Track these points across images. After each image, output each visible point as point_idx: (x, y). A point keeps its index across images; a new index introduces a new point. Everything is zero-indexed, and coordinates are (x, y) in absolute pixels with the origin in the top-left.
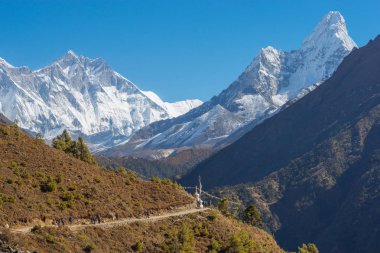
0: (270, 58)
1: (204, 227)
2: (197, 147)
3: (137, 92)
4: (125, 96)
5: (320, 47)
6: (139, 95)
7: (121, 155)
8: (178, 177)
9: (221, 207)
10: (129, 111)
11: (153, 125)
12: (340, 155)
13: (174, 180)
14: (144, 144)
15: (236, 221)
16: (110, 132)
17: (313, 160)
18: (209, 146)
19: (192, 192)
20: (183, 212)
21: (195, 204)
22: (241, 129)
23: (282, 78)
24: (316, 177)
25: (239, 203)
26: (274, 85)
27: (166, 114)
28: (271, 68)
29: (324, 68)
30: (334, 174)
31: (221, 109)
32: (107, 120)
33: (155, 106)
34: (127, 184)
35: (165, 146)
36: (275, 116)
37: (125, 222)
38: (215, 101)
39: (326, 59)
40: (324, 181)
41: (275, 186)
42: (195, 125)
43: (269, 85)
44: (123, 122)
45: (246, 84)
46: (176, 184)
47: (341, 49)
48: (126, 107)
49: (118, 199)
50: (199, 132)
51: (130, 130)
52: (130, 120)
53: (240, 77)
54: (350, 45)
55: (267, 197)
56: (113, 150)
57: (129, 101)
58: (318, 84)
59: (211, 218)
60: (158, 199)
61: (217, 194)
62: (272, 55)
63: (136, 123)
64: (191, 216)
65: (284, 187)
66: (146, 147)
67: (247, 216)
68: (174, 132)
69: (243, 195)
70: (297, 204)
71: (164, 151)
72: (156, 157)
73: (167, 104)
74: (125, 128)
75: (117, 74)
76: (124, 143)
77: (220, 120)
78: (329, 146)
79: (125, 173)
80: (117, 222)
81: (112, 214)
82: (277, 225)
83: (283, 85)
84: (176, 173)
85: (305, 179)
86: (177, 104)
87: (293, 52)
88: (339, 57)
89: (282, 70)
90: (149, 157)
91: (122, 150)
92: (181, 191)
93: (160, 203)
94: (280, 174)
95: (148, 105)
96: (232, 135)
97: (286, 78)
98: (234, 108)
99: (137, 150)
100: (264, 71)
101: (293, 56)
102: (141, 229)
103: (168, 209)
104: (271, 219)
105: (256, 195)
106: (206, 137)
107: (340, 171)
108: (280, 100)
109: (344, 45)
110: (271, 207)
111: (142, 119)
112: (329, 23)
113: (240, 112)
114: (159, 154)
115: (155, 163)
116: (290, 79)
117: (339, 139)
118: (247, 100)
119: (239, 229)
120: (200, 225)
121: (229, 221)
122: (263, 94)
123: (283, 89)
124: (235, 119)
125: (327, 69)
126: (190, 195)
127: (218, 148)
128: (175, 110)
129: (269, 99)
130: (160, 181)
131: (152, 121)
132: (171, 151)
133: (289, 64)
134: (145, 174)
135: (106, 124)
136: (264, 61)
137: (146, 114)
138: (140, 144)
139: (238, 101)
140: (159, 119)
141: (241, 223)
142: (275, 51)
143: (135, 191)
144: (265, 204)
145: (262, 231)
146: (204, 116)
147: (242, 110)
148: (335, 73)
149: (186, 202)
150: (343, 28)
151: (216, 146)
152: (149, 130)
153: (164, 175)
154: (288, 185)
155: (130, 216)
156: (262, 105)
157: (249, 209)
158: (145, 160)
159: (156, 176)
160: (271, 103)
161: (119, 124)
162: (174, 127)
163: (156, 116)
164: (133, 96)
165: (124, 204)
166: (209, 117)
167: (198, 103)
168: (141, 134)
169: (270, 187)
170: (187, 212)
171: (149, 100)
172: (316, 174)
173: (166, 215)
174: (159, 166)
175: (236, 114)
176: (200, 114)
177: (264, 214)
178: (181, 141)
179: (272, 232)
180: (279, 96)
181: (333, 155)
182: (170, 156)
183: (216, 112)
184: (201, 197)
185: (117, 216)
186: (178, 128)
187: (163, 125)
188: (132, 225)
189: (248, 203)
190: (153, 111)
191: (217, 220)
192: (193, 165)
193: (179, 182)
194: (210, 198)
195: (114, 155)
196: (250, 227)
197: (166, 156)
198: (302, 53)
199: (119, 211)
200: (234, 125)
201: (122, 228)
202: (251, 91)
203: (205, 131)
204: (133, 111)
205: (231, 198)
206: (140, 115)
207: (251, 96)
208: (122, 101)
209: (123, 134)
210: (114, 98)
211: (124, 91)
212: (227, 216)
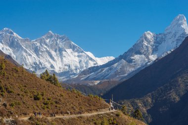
0: (149, 37)
1: (114, 120)
2: (111, 80)
3: (82, 52)
4: (76, 54)
5: (174, 32)
6: (83, 54)
7: (74, 83)
8: (102, 94)
9: (122, 110)
10: (78, 61)
11: (90, 68)
12: (182, 86)
13: (99, 96)
14: (85, 78)
15: (130, 117)
16: (69, 71)
17: (169, 88)
18: (117, 79)
19: (109, 102)
20: (103, 112)
22: (133, 71)
23: (154, 47)
24: (170, 96)
25: (132, 108)
26: (150, 50)
27: (97, 63)
28: (149, 42)
29: (175, 43)
30: (179, 95)
31: (124, 61)
32: (67, 65)
33: (91, 59)
34: (76, 97)
35: (96, 79)
36: (151, 66)
37: (74, 116)
38: (121, 57)
39: (176, 38)
40: (174, 99)
41: (150, 100)
42: (110, 69)
43: (148, 50)
44: (75, 67)
45: (136, 49)
46: (101, 98)
47: (184, 33)
48: (77, 59)
49: (72, 105)
50: (112, 73)
51: (78, 71)
52: (79, 66)
53: (133, 46)
55: (145, 105)
56: (70, 80)
57: (78, 56)
58: (172, 50)
59: (117, 115)
60: (91, 105)
61: (121, 103)
62: (150, 35)
63: (82, 67)
64: (108, 114)
65: (154, 101)
67: (135, 115)
68: (100, 72)
69: (134, 104)
70: (161, 110)
71: (95, 81)
72: (91, 84)
73: (97, 58)
74: (76, 69)
75: (73, 43)
76: (75, 77)
77: (123, 67)
78: (177, 81)
79: (76, 92)
80: (71, 116)
81: (69, 112)
82: (150, 120)
83: (155, 50)
84: (101, 93)
85: (165, 97)
86: (102, 58)
87: (160, 34)
88: (183, 37)
89: (154, 43)
90: (87, 84)
91: (74, 81)
92: (103, 101)
93: (92, 107)
94: (152, 94)
95: (88, 59)
96: (129, 74)
97: (157, 47)
98: (130, 61)
99: (82, 80)
100: (145, 43)
101: (160, 36)
102: (83, 120)
103: (97, 110)
104: (147, 117)
105: (140, 104)
106: (116, 75)
107: (182, 93)
108: (153, 58)
109: (186, 31)
110: (147, 111)
111: (85, 66)
112: (178, 20)
113: (133, 63)
114: (92, 83)
115: (90, 87)
116: (159, 48)
117: (182, 78)
118: (136, 57)
119: (131, 121)
120: (112, 119)
121: (126, 117)
122: (145, 55)
123: (155, 52)
124: (131, 66)
125: (177, 43)
126: (107, 104)
127: (122, 81)
128: (101, 61)
129: (148, 57)
130: (93, 96)
131: (89, 67)
132: (98, 82)
133: (158, 40)
134: (85, 93)
135: (67, 67)
136: (146, 38)
137: (87, 63)
138: (83, 78)
139: (132, 58)
140: (93, 66)
141: (132, 118)
142: (151, 34)
143: (80, 101)
144: (144, 109)
145: (143, 122)
146: (115, 65)
147: (135, 62)
148: (181, 45)
149: (105, 107)
150: (185, 23)
151: (121, 79)
152: (88, 71)
153: (95, 93)
154: (156, 100)
155: (78, 114)
156: (145, 61)
157: (137, 111)
158: (86, 86)
159: (91, 93)
160: (149, 59)
161: (73, 68)
162: (100, 70)
163: (91, 64)
164: (81, 54)
165: (75, 107)
166: (118, 65)
167: (112, 58)
168: (84, 73)
169: (147, 101)
170: (106, 112)
171: (88, 56)
172: (170, 95)
173: (95, 113)
174: (92, 89)
175: (131, 64)
176: (114, 64)
177: (144, 114)
178: (104, 77)
179: (148, 123)
180: (153, 55)
181: (179, 86)
182: (98, 84)
183: (121, 63)
184: (113, 105)
185: (71, 113)
186: (102, 70)
187: (95, 69)
188: (78, 117)
189: (136, 108)
190: (90, 61)
191: (120, 116)
192: (109, 89)
193: (103, 97)
194: (118, 105)
195: (70, 82)
196: (136, 120)
197: (96, 84)
198: (165, 35)
199: (72, 111)
200: (130, 70)
201: (73, 119)
202: (139, 53)
203: (115, 72)
204: (80, 61)
205: (128, 106)
206: (84, 63)
207: (139, 55)
208: (75, 56)
209: (75, 72)
210: (71, 55)
211: (76, 51)
212: (126, 114)
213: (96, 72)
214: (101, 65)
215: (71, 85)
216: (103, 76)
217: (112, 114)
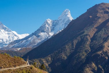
0: (49, 22)
1: (29, 71)
2: (28, 47)
3: (10, 31)
4: (7, 32)
5: (63, 19)
6: (11, 32)
7: (5, 49)
8: (22, 56)
9: (34, 65)
10: (8, 37)
11: (15, 41)
12: (68, 50)
14: (12, 46)
15: (38, 69)
16: (2, 43)
17: (61, 52)
18: (31, 47)
19: (26, 60)
20: (23, 66)
21: (27, 64)
22: (40, 42)
23: (52, 28)
24: (61, 56)
25: (40, 64)
26: (50, 30)
27: (19, 38)
28: (49, 25)
29: (64, 25)
30: (66, 56)
31: (34, 36)
32: (1, 39)
33: (15, 35)
34: (7, 58)
35: (18, 47)
36: (50, 39)
37: (6, 69)
38: (33, 34)
39: (64, 23)
40: (64, 57)
41: (50, 59)
42: (27, 41)
43: (48, 30)
44: (6, 40)
45: (42, 29)
46: (21, 58)
47: (69, 20)
48: (7, 35)
49: (4, 63)
50: (28, 43)
51: (8, 42)
52: (8, 39)
53: (40, 27)
54: (71, 19)
55: (47, 62)
56: (3, 48)
57: (8, 34)
58: (62, 30)
59: (31, 68)
60: (16, 63)
61: (33, 61)
62: (49, 21)
63: (10, 40)
64: (26, 68)
65: (52, 59)
66: (13, 47)
67: (42, 67)
68: (21, 43)
69: (41, 61)
70: (56, 64)
71: (18, 48)
72: (16, 50)
73: (19, 35)
74: (7, 42)
75: (5, 26)
76: (6, 46)
77: (34, 40)
78: (65, 47)
79: (6, 55)
80: (4, 69)
81: (3, 67)
82: (50, 70)
83: (52, 30)
84: (22, 55)
85: (58, 57)
86: (22, 35)
87: (55, 20)
88: (68, 22)
89: (52, 25)
90: (13, 50)
91: (6, 48)
92: (23, 60)
93: (17, 64)
94: (51, 55)
95: (13, 35)
96: (38, 44)
97: (53, 28)
98: (38, 36)
99: (10, 48)
100: (47, 26)
101: (55, 21)
102: (11, 71)
103: (19, 65)
104: (48, 68)
105: (44, 61)
106: (30, 44)
107: (68, 55)
108: (51, 34)
109: (70, 19)
110: (49, 65)
111: (12, 39)
112: (66, 12)
113: (40, 38)
114: (17, 49)
115: (15, 52)
116: (55, 28)
117: (68, 46)
119: (39, 71)
121: (36, 69)
122: (47, 32)
123: (52, 31)
124: (39, 39)
125: (65, 25)
126: (25, 61)
127: (34, 48)
128: (21, 37)
129: (48, 34)
130: (17, 57)
131: (14, 40)
132: (20, 49)
133: (54, 24)
134: (12, 55)
135: (1, 40)
136: (47, 23)
137: (13, 38)
139: (39, 34)
140: (17, 39)
141: (40, 69)
142: (50, 20)
143: (9, 60)
144: (47, 64)
145: (46, 72)
146: (30, 39)
147: (41, 37)
148: (67, 27)
149: (24, 63)
150: (70, 14)
151: (33, 47)
152: (14, 42)
153: (18, 56)
154: (53, 59)
155: (8, 68)
156: (46, 36)
157: (42, 65)
158: (13, 51)
159: (15, 56)
160: (49, 35)
161: (5, 41)
162: (21, 42)
163: (16, 38)
164: (9, 32)
165: (6, 64)
166: (31, 39)
167: (28, 35)
168: (11, 43)
169: (48, 59)
170: (24, 66)
171: (14, 34)
172: (62, 55)
173: (18, 67)
174: (16, 53)
175: (39, 38)
177: (47, 67)
179: (49, 72)
180: (51, 33)
181: (66, 50)
182: (20, 50)
183: (33, 38)
184: (29, 62)
185: (4, 67)
186: (22, 42)
187: (18, 41)
188: (8, 70)
189: (42, 64)
190: (15, 37)
191: (33, 69)
192: (26, 53)
193: (22, 58)
194: (31, 62)
195: (3, 49)
196: (42, 71)
197: (19, 50)
198: (58, 21)
199: (5, 66)
200: (38, 41)
201: (5, 71)
202: (43, 31)
203: (30, 43)
204: (9, 37)
205: (37, 62)
206: (11, 38)
207: (43, 33)
208: (6, 34)
209: (6, 43)
210: (4, 33)
211: (7, 31)
212: (36, 67)
213: (19, 43)
214: (22, 38)
215: (4, 51)
216: (23, 45)
217: (28, 68)
